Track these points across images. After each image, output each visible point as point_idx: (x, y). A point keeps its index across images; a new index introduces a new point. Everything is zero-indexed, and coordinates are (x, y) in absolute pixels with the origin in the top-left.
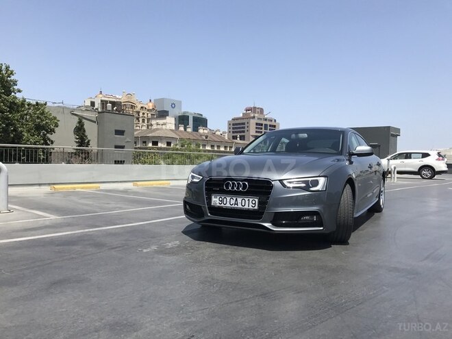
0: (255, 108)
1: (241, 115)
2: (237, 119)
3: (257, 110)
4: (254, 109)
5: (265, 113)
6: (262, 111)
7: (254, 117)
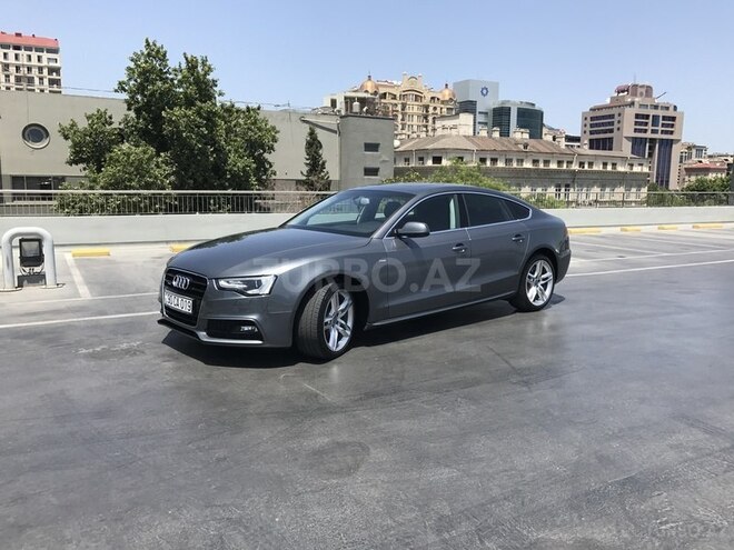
0: (635, 86)
1: (608, 101)
2: (599, 109)
3: (639, 90)
4: (632, 90)
5: (655, 95)
6: (649, 90)
7: (632, 104)
